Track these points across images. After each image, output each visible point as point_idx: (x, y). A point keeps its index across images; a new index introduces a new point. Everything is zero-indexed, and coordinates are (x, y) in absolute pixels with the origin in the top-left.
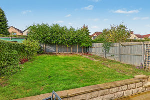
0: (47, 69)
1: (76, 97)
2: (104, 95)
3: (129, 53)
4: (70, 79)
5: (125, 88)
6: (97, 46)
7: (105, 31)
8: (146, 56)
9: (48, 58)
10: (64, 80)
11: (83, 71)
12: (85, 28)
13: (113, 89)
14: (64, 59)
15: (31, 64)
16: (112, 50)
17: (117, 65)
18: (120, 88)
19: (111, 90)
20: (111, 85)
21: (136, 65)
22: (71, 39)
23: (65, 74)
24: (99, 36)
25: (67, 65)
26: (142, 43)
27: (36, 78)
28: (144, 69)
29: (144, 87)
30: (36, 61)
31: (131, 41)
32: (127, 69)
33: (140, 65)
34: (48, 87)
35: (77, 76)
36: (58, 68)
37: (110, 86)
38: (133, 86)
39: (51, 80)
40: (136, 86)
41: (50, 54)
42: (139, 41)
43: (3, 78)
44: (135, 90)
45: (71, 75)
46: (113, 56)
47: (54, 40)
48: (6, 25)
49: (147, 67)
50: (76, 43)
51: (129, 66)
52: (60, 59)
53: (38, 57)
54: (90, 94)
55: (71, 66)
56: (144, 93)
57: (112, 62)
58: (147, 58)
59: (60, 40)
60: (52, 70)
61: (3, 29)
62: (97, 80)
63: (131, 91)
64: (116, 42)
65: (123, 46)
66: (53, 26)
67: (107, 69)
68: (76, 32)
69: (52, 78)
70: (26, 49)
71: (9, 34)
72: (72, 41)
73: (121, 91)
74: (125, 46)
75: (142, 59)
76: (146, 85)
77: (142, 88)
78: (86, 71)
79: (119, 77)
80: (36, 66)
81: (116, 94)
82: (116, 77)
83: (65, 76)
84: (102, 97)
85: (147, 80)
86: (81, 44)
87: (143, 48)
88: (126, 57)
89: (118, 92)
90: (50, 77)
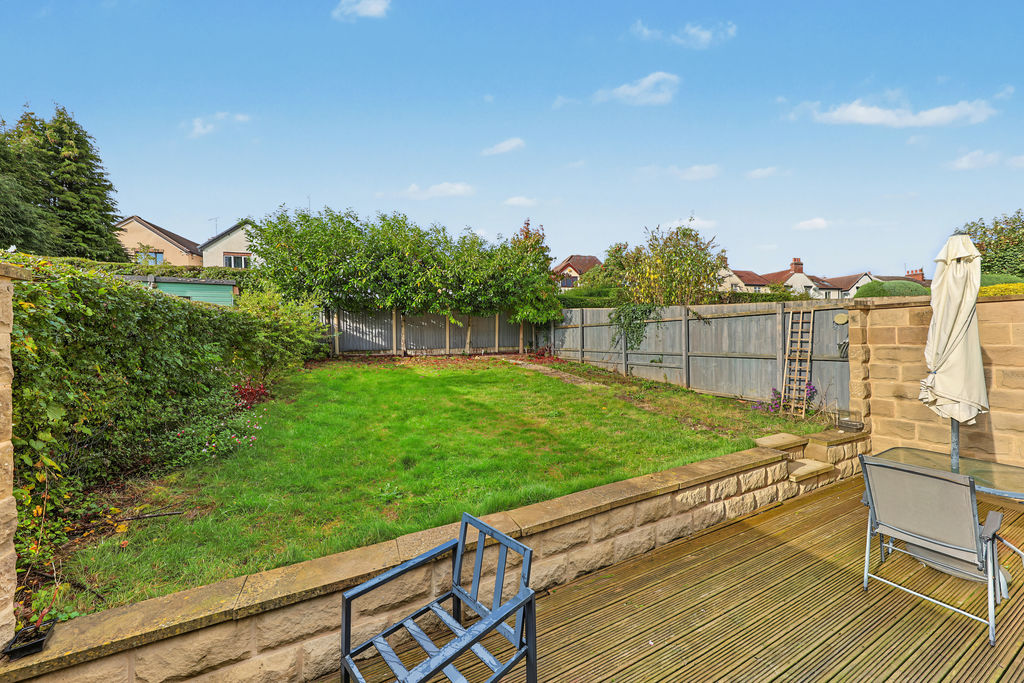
0: (379, 429)
1: (548, 536)
2: (653, 521)
3: (725, 347)
4: (498, 468)
5: (730, 485)
6: (588, 322)
7: (617, 251)
8: (792, 361)
9: (362, 379)
10: (476, 472)
11: (545, 431)
12: (527, 235)
13: (688, 493)
14: (444, 383)
15: (288, 408)
16: (653, 338)
17: (676, 398)
18: (713, 487)
19: (679, 498)
20: (678, 478)
21: (753, 394)
22: (467, 289)
23: (471, 447)
24: (591, 273)
25: (468, 409)
26: (776, 306)
27: (339, 469)
28: (781, 412)
29: (793, 479)
30: (307, 393)
31: (721, 299)
32: (720, 414)
33: (768, 398)
34: (415, 506)
35: (528, 454)
36: (427, 421)
37: (674, 482)
38: (756, 476)
39: (418, 476)
40: (766, 478)
41: (365, 360)
42: (753, 298)
43: (173, 478)
44: (764, 492)
45: (502, 451)
46: (658, 361)
47: (386, 293)
48: (106, 208)
49: (793, 405)
50: (491, 306)
51: (726, 401)
52: (425, 382)
53: (312, 375)
54: (601, 520)
55: (486, 411)
56: (794, 501)
57: (653, 386)
58: (796, 366)
59: (415, 290)
60: (403, 430)
61: (83, 226)
62: (613, 464)
63: (749, 498)
64: (669, 303)
65: (699, 318)
66: (378, 224)
67: (645, 419)
68: (491, 256)
69: (422, 466)
70: (261, 336)
71: (119, 255)
72: (474, 295)
73: (716, 500)
74: (707, 321)
75: (774, 374)
76: (800, 471)
77: (786, 484)
78: (559, 430)
79: (697, 445)
80: (318, 417)
81: (697, 513)
82: (688, 448)
83: (475, 455)
84: (648, 527)
85: (800, 453)
86: (511, 311)
87: (779, 328)
88: (713, 363)
89: (703, 503)
90: (407, 463)
